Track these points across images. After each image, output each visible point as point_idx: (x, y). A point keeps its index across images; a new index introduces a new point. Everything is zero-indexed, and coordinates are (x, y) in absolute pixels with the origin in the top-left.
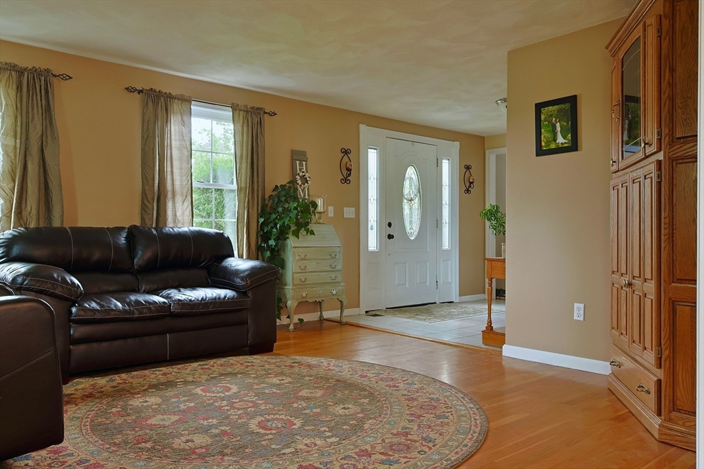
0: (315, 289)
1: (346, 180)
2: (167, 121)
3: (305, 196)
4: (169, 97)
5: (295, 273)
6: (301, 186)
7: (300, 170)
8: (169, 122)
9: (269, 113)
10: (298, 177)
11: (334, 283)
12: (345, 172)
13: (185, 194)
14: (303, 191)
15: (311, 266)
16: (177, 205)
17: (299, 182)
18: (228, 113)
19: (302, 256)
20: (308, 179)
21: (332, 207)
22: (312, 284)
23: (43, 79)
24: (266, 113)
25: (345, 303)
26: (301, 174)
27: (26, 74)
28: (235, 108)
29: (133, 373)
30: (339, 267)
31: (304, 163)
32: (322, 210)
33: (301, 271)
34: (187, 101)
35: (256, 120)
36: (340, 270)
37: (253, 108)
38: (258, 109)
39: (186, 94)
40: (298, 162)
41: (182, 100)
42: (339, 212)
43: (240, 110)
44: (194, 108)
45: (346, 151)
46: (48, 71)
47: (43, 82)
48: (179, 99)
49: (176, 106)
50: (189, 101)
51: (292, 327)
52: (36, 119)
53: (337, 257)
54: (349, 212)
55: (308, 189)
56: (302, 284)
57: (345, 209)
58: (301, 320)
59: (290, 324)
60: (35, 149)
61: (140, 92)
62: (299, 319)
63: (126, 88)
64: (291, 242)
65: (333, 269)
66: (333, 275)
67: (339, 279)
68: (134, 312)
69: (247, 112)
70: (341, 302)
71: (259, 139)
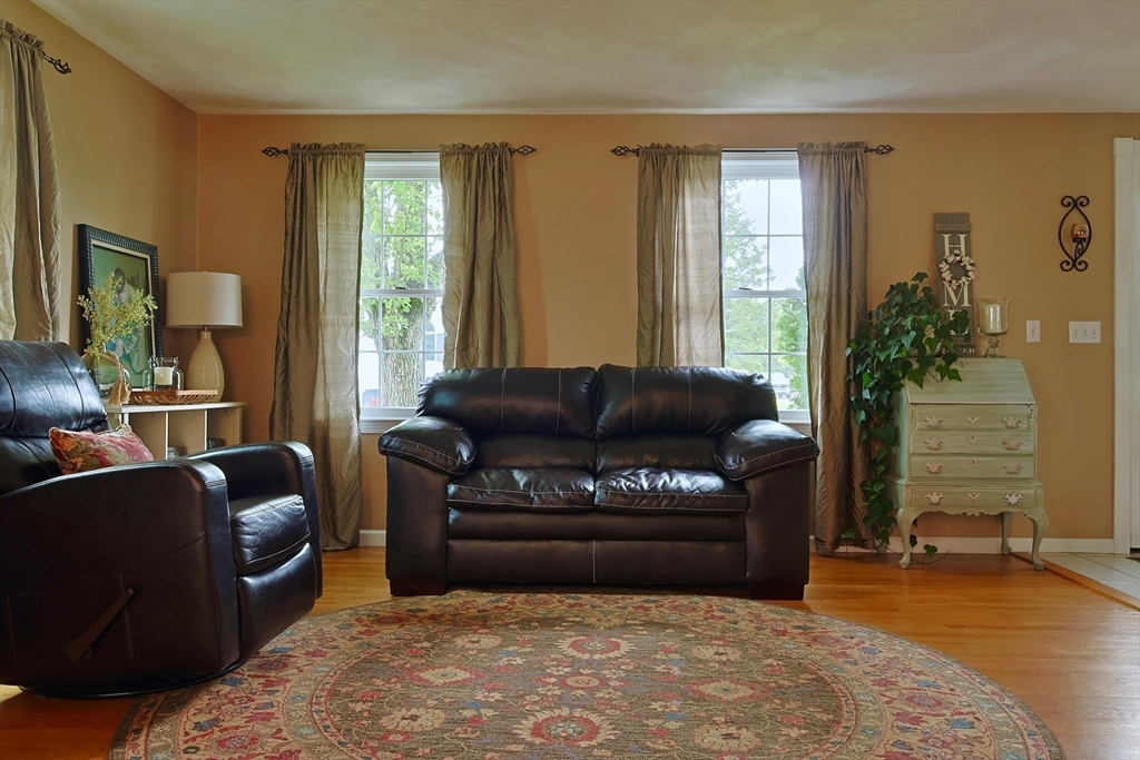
0: (962, 489)
1: (1075, 262)
2: (677, 192)
3: (961, 301)
4: (685, 152)
5: (914, 454)
6: (950, 282)
7: (951, 252)
8: (680, 195)
9: (877, 150)
10: (944, 266)
11: (1013, 479)
12: (1071, 247)
13: (709, 311)
14: (956, 292)
15: (953, 442)
16: (693, 330)
17: (947, 275)
18: (793, 163)
19: (933, 422)
20: (969, 267)
21: (1037, 323)
22: (956, 479)
23: (496, 158)
24: (871, 150)
25: (1041, 526)
26: (950, 260)
27: (476, 155)
28: (804, 152)
29: (539, 596)
30: (1028, 448)
31: (962, 237)
32: (998, 329)
33: (929, 451)
34: (712, 153)
35: (847, 166)
36: (1031, 455)
37: (840, 146)
38: (851, 145)
39: (713, 142)
40: (946, 237)
41: (705, 154)
42: (1055, 333)
43: (815, 154)
44: (728, 163)
45: (1075, 202)
46: (505, 145)
47: (497, 163)
48: (698, 153)
49: (694, 164)
50: (717, 154)
51: (905, 560)
52: (488, 216)
53: (1024, 426)
54: (1084, 332)
55: (970, 287)
56: (935, 478)
57: (1072, 325)
58: (930, 549)
59: (902, 555)
60: (483, 260)
61: (637, 152)
62: (926, 547)
63: (613, 151)
64: (909, 393)
65: (1012, 452)
66: (1011, 464)
67: (1028, 472)
68: (533, 498)
69: (829, 154)
70: (1032, 520)
71: (853, 201)
